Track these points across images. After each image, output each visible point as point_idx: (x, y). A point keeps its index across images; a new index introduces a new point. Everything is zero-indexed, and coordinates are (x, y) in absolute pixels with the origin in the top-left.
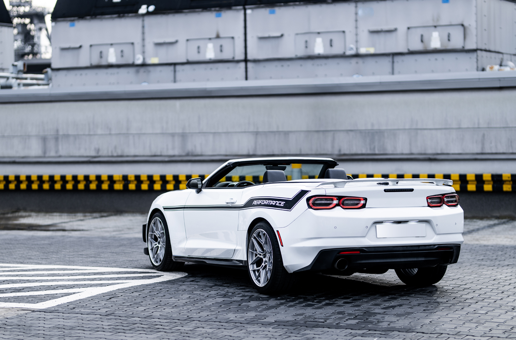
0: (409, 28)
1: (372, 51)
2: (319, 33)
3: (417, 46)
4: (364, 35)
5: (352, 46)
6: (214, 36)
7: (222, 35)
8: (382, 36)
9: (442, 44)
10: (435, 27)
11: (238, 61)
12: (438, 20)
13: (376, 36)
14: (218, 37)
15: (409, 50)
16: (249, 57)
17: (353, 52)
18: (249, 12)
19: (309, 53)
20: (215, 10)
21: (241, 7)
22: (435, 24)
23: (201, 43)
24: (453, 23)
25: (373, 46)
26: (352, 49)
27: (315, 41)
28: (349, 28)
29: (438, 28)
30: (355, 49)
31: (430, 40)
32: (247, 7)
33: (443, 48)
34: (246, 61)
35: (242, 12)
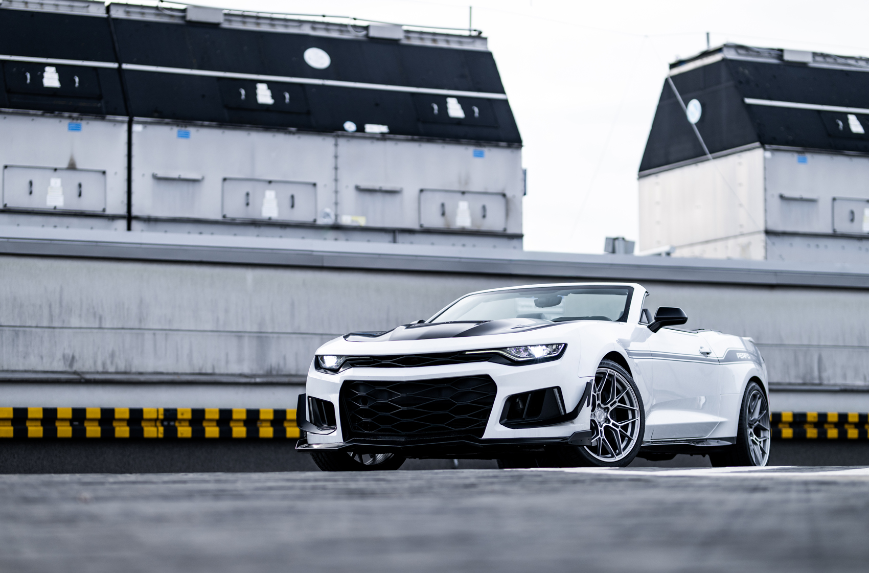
0: (422, 191)
1: (362, 222)
2: (270, 182)
3: (434, 220)
4: (349, 196)
5: (328, 210)
6: (65, 165)
7: (79, 166)
8: (379, 198)
9: (473, 222)
10: (463, 193)
11: (113, 218)
12: (467, 183)
13: (367, 197)
14: (72, 167)
15: (421, 226)
16: (135, 212)
17: (330, 221)
18: (137, 128)
19: (252, 214)
20: (70, 117)
21: (126, 119)
22: (463, 189)
23: (36, 177)
24: (490, 190)
25: (363, 214)
26: (327, 215)
27: (263, 196)
28: (324, 179)
29: (466, 196)
30: (333, 217)
31: (455, 214)
32: (136, 119)
33: (475, 228)
34: (129, 218)
35: (125, 127)
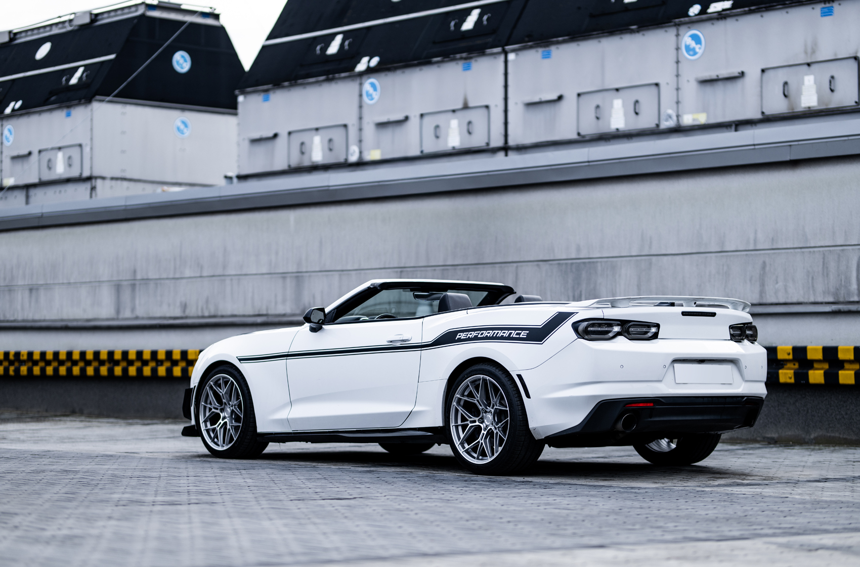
0: (763, 71)
1: (702, 119)
2: (617, 90)
3: (778, 105)
4: (690, 89)
5: (670, 112)
6: (460, 105)
7: (471, 104)
8: (720, 86)
9: (820, 100)
10: (809, 65)
11: (495, 151)
12: (813, 52)
13: (708, 89)
14: (466, 107)
15: (763, 113)
16: (511, 142)
17: (671, 123)
18: (511, 56)
19: (603, 129)
20: (461, 58)
21: (499, 49)
22: (809, 61)
23: (441, 121)
24: (840, 56)
25: (704, 109)
26: (670, 117)
27: (612, 106)
28: (666, 79)
29: (813, 67)
30: (675, 118)
31: (799, 93)
32: (508, 48)
33: (823, 107)
34: (506, 148)
35: (502, 58)
